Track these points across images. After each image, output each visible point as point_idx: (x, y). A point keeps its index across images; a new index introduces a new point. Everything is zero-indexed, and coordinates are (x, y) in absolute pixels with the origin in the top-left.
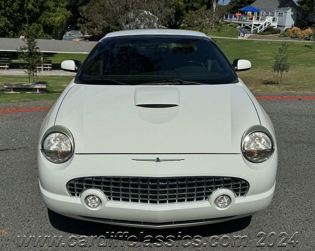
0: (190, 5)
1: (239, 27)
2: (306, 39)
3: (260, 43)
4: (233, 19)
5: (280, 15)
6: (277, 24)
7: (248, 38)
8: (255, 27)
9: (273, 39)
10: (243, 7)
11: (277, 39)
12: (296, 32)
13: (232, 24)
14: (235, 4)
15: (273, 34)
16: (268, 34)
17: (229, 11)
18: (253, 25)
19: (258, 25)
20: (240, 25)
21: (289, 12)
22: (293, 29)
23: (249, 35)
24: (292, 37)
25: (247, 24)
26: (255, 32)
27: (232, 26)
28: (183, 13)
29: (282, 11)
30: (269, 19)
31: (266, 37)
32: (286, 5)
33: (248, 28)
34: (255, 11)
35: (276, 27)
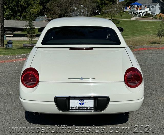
0: (103, 2)
1: (131, 14)
3: (143, 22)
4: (127, 9)
5: (153, 7)
6: (151, 12)
7: (136, 19)
9: (150, 20)
10: (133, 3)
11: (151, 20)
12: (161, 16)
13: (127, 12)
14: (128, 1)
15: (149, 17)
16: (147, 17)
17: (125, 5)
18: (138, 13)
19: (141, 13)
20: (131, 12)
21: (158, 6)
22: (160, 15)
23: (136, 18)
24: (159, 19)
25: (135, 12)
26: (140, 16)
27: (127, 13)
28: (100, 6)
29: (154, 4)
30: (147, 9)
31: (146, 19)
32: (156, 2)
33: (136, 14)
34: (139, 5)
35: (151, 14)
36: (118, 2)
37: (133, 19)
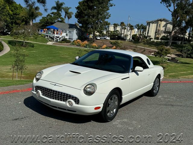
0: (14, 21)
1: (47, 37)
2: (85, 47)
3: (61, 48)
5: (70, 32)
6: (68, 37)
7: (53, 44)
8: (56, 38)
9: (67, 46)
10: (48, 26)
11: (69, 46)
12: (79, 42)
13: (43, 35)
14: (43, 23)
15: (67, 43)
16: (64, 43)
17: (40, 27)
18: (55, 37)
19: (58, 37)
20: (48, 36)
21: (75, 31)
22: (77, 41)
23: (53, 42)
24: (77, 45)
26: (57, 41)
27: (42, 36)
28: (9, 25)
29: (71, 30)
30: (64, 34)
31: (63, 44)
32: (73, 27)
33: (52, 38)
34: (56, 29)
35: (68, 39)
36: (31, 23)
37: (50, 43)
